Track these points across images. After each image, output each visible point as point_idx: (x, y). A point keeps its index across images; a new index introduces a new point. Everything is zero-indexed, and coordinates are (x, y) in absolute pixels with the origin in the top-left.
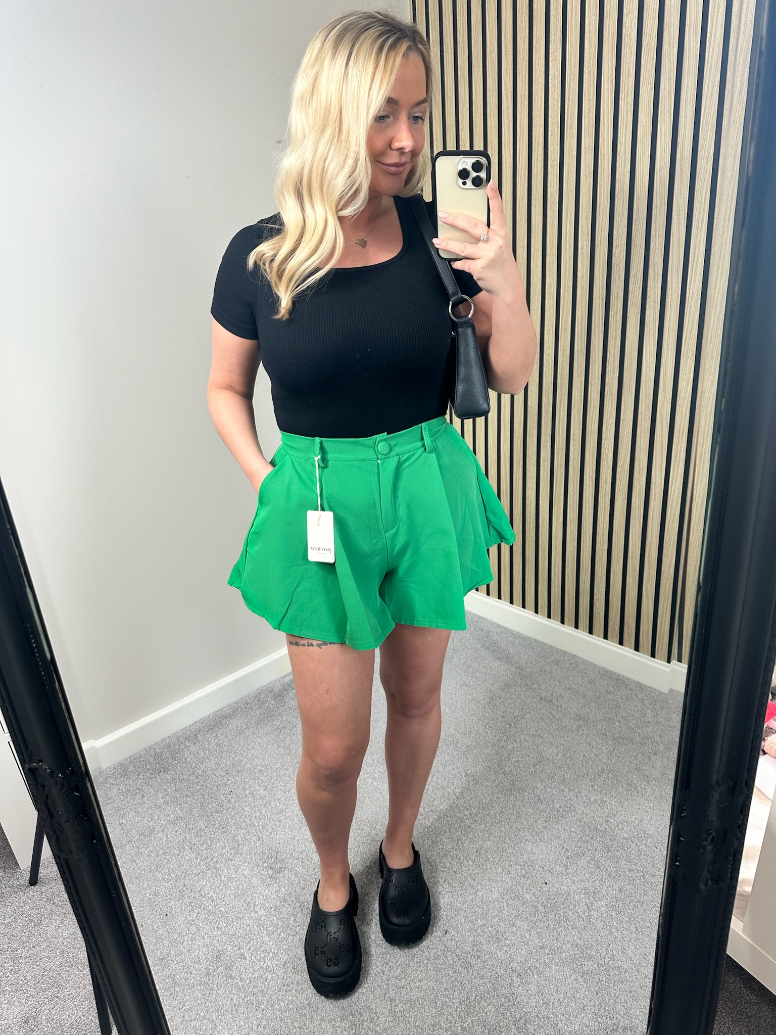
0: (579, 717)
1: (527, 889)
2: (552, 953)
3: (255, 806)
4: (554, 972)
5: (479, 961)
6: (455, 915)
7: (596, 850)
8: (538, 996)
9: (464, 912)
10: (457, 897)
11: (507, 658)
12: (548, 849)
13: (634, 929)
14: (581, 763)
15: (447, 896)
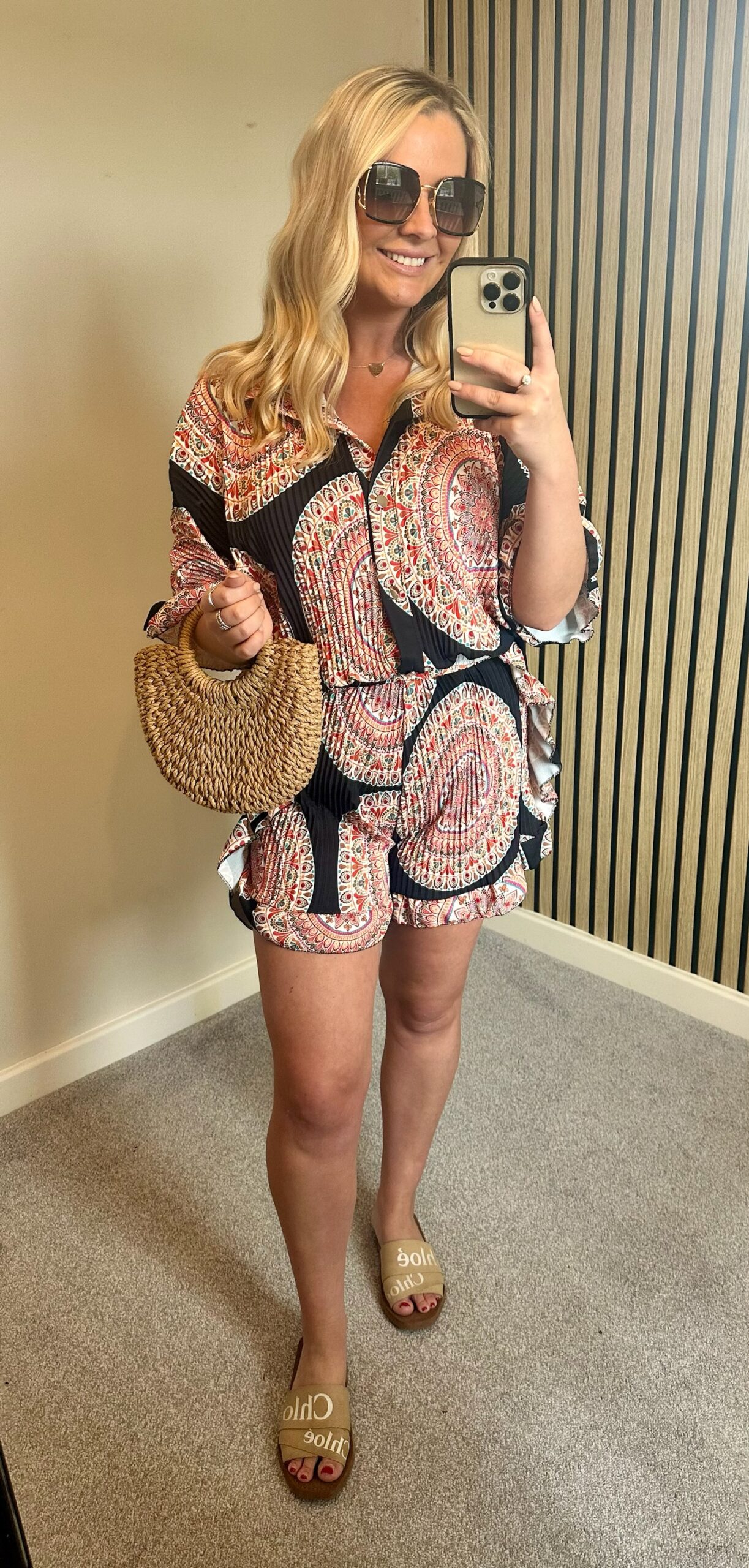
0: (652, 1088)
2: (608, 1436)
4: (610, 1465)
5: (498, 1446)
6: (462, 1378)
7: (677, 1284)
9: (477, 1373)
11: (547, 999)
14: (655, 1155)
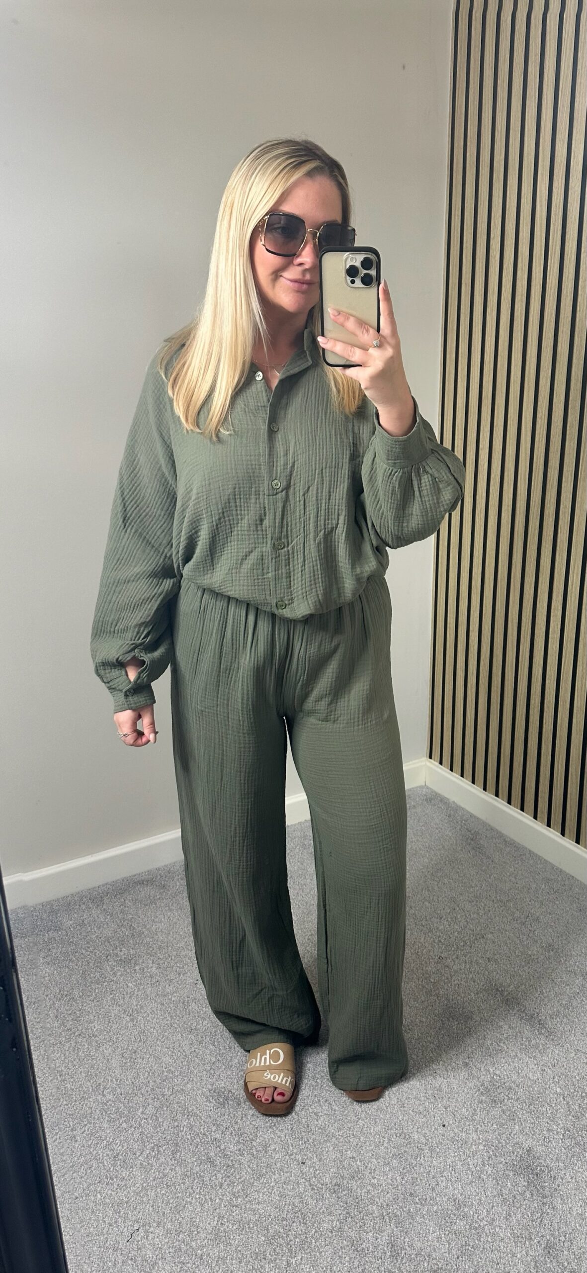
1: (418, 1128)
2: (421, 1203)
3: (141, 983)
8: (387, 1247)
10: (333, 1122)
12: (459, 1089)
13: (528, 1196)
14: (535, 999)
15: (322, 1119)
